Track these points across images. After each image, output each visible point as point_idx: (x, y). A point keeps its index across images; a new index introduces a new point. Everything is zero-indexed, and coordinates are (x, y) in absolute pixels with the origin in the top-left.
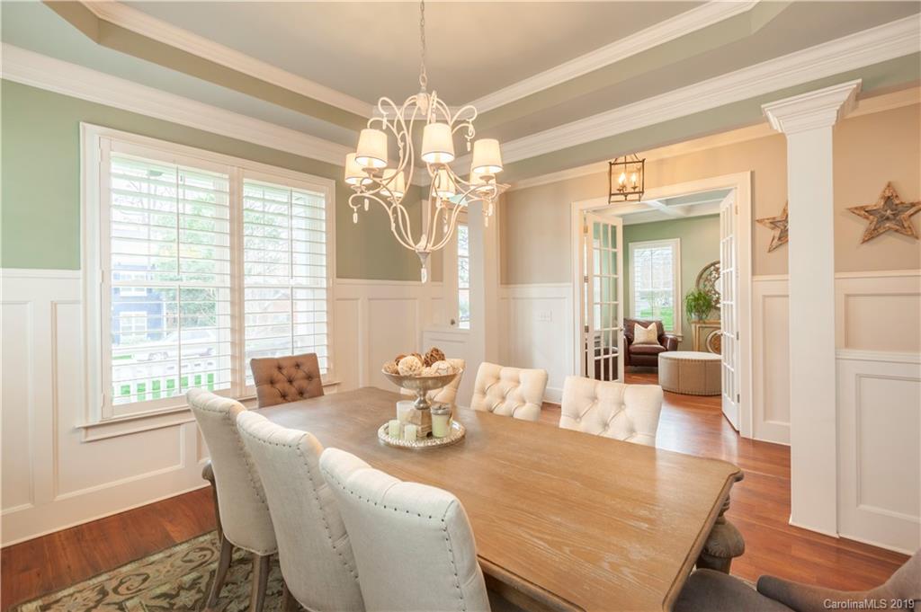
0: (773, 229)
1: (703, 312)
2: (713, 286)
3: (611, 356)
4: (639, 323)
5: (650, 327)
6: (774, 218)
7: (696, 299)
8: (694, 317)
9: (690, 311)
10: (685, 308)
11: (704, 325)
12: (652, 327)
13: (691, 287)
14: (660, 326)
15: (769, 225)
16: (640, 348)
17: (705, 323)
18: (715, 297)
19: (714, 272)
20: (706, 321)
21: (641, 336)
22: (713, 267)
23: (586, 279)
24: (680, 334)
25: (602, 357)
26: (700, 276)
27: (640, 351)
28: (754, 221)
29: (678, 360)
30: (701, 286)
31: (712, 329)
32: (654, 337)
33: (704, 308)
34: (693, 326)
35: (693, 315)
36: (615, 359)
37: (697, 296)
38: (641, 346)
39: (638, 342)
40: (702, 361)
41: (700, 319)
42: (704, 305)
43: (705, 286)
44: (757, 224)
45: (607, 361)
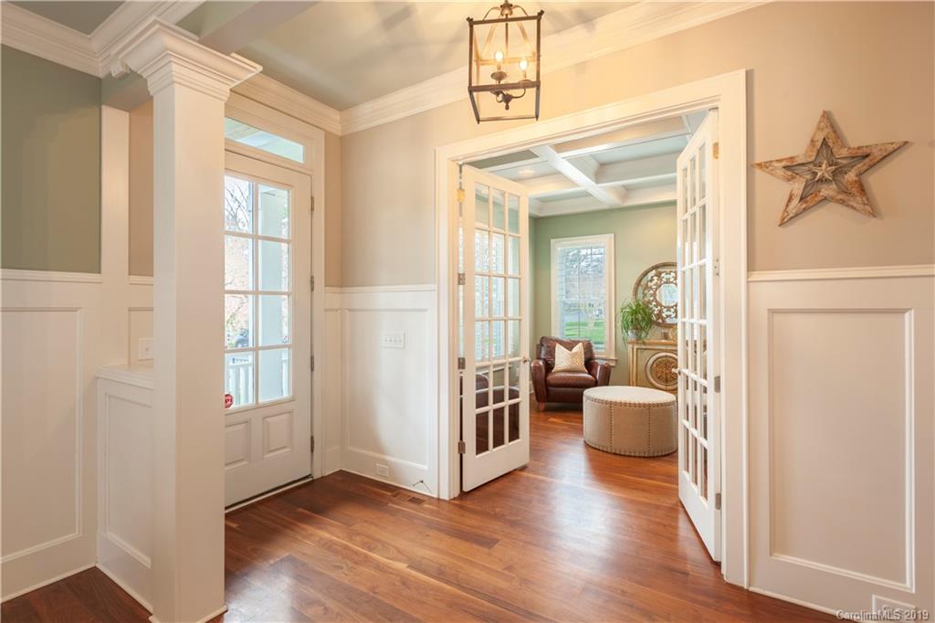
0: (789, 180)
1: (642, 329)
2: (654, 295)
3: (507, 403)
4: (561, 343)
5: (576, 349)
6: (791, 158)
7: (634, 313)
8: (631, 335)
9: (626, 328)
10: (619, 324)
11: (644, 347)
12: (578, 348)
13: (627, 298)
14: (588, 348)
15: (781, 172)
16: (561, 378)
17: (644, 343)
18: (656, 311)
19: (655, 278)
20: (646, 341)
21: (564, 360)
22: (654, 271)
23: (461, 279)
24: (613, 357)
25: (491, 407)
26: (639, 283)
27: (560, 382)
28: (751, 167)
29: (611, 403)
30: (640, 295)
31: (653, 352)
32: (580, 363)
33: (643, 324)
34: (630, 346)
35: (629, 333)
36: (514, 410)
37: (634, 308)
38: (563, 375)
39: (560, 369)
40: (644, 405)
41: (639, 338)
42: (643, 319)
43: (645, 295)
44: (758, 172)
45: (499, 414)
